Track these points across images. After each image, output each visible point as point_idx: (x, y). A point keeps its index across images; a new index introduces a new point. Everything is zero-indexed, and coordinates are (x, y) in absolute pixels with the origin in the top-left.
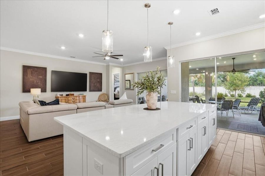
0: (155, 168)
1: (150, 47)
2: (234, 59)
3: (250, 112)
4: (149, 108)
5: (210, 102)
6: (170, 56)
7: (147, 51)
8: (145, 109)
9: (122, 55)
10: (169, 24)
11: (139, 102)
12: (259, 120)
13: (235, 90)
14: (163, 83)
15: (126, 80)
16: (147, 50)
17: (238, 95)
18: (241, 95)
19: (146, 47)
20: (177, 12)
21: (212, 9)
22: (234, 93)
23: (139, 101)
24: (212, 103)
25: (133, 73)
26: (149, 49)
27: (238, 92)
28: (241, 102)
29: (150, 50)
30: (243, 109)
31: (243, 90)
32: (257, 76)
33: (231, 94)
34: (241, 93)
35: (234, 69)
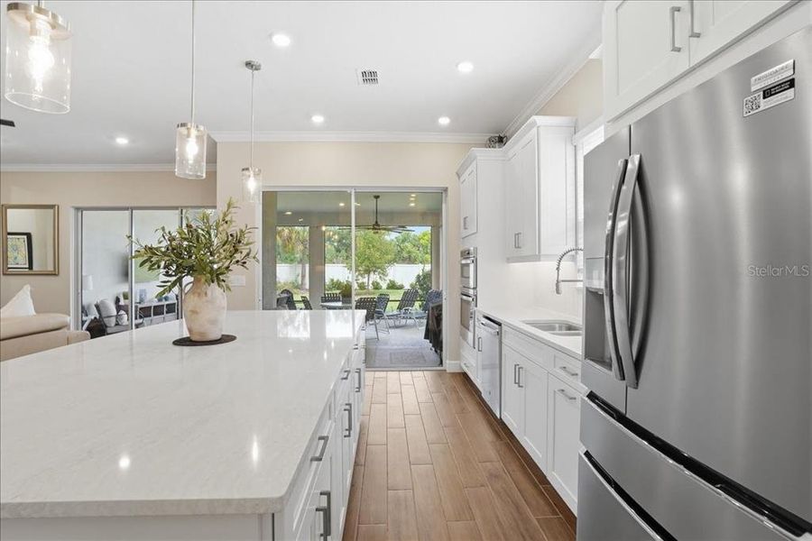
0: (317, 510)
1: (202, 128)
2: (377, 197)
3: (403, 322)
4: (194, 338)
5: (323, 306)
6: (247, 169)
7: (190, 139)
8: (181, 342)
9: (11, 124)
10: (249, 64)
11: (83, 323)
12: (426, 337)
13: (368, 272)
14: (248, 254)
15: (9, 234)
16: (188, 136)
17: (373, 284)
18: (378, 284)
19: (183, 125)
20: (282, 41)
21: (367, 69)
22: (365, 280)
23: (84, 318)
24: (330, 308)
25: (52, 207)
26: (194, 132)
27: (374, 277)
28: (389, 300)
29: (197, 137)
30: (390, 317)
31: (384, 274)
32: (403, 241)
33: (360, 281)
34: (379, 281)
35: (377, 222)
